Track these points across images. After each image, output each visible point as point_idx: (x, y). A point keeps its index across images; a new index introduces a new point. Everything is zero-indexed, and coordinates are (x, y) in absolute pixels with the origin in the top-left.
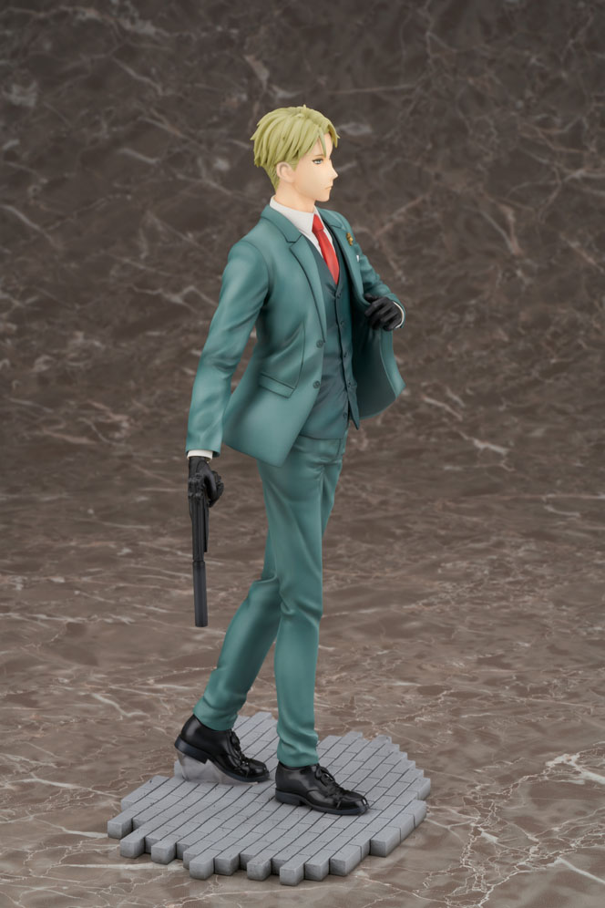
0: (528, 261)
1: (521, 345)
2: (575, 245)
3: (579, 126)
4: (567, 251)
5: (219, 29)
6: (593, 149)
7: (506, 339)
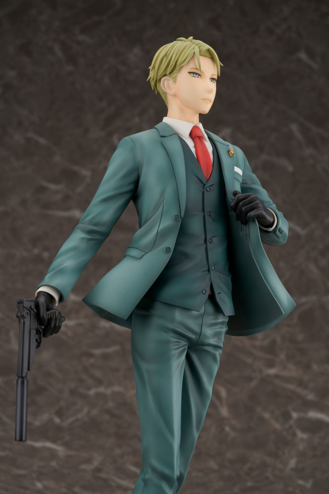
0: (234, 422)
1: (227, 472)
2: (267, 415)
3: (274, 342)
4: (262, 419)
5: (36, 251)
6: (283, 356)
7: (215, 467)
